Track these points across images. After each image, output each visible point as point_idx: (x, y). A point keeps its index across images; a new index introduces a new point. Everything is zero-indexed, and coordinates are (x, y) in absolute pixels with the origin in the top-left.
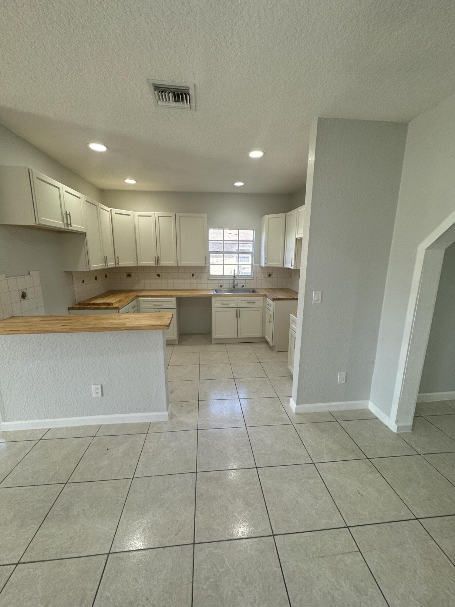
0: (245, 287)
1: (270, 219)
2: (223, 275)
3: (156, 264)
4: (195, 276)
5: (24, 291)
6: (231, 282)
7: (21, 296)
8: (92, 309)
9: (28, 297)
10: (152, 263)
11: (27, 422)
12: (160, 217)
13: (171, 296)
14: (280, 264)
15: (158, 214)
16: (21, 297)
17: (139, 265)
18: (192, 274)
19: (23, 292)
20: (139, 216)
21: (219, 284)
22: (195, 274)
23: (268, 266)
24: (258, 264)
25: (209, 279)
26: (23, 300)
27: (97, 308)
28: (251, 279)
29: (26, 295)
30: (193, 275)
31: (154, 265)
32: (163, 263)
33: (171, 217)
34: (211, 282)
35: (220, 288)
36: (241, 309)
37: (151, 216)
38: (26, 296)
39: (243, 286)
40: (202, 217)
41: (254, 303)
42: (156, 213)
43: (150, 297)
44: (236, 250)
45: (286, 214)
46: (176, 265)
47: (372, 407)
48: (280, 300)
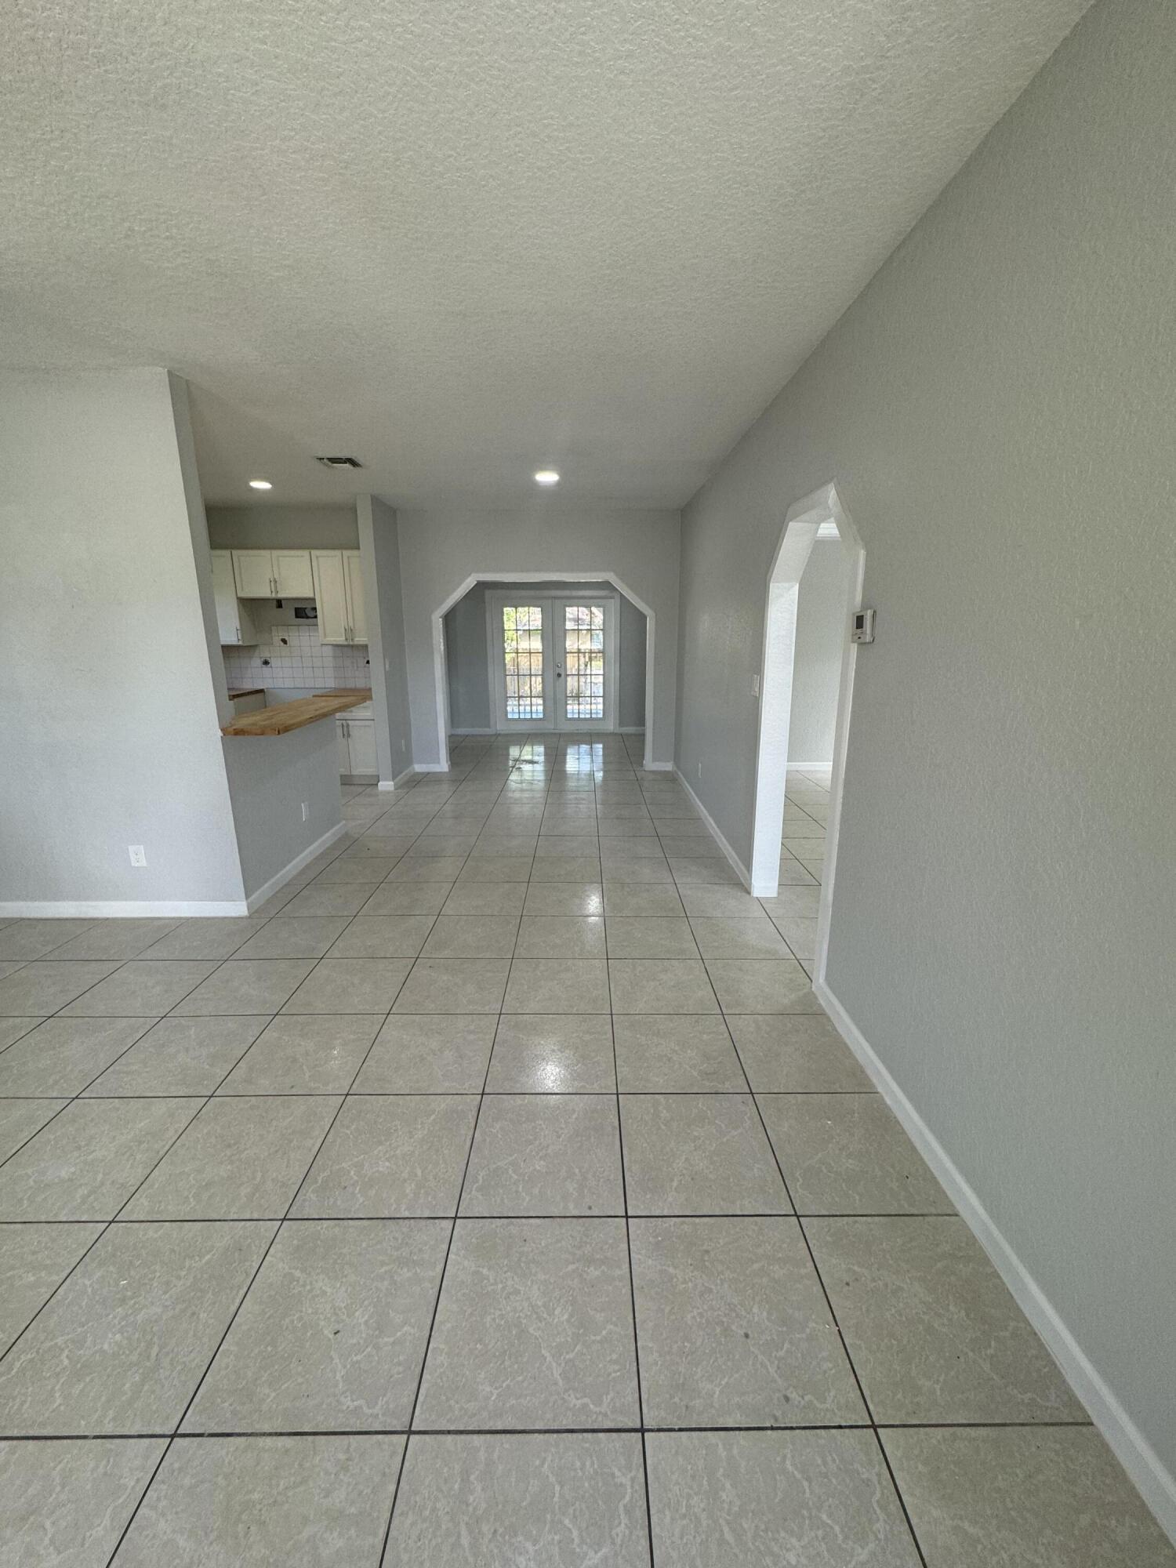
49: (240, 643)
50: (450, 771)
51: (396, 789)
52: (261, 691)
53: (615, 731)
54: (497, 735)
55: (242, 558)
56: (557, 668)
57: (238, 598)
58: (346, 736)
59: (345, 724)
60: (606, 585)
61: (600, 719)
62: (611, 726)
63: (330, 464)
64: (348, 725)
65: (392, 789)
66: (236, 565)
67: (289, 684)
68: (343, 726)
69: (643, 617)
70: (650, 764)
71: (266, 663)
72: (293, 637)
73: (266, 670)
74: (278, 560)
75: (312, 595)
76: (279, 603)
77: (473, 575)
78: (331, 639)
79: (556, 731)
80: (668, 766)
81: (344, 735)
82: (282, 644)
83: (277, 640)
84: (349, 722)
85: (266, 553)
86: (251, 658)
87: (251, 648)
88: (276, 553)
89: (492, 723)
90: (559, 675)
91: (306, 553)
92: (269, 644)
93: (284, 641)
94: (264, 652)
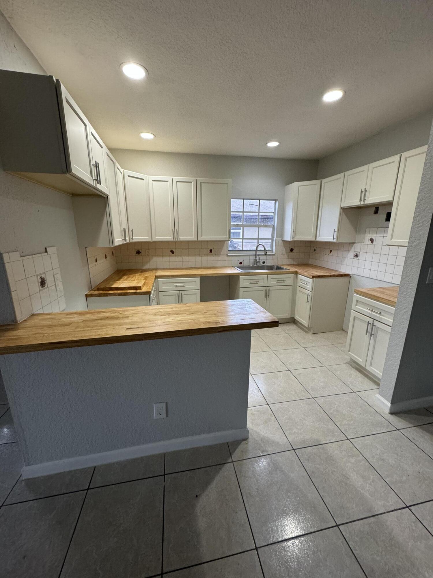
0: (265, 263)
1: (300, 187)
2: (243, 250)
3: (173, 239)
4: (213, 252)
5: (43, 276)
6: (252, 258)
7: (40, 283)
8: (117, 296)
9: (47, 285)
10: (169, 238)
11: (61, 461)
12: (178, 183)
13: (194, 276)
14: (311, 237)
15: (176, 178)
16: (40, 285)
17: (154, 240)
18: (209, 249)
19: (41, 278)
20: (153, 181)
21: (238, 261)
22: (213, 249)
24: (280, 238)
25: (228, 256)
26: (43, 289)
27: (123, 294)
28: (272, 255)
29: (46, 281)
30: (211, 251)
31: (170, 240)
32: (182, 238)
33: (191, 182)
34: (230, 258)
35: (240, 265)
36: (271, 288)
37: (168, 181)
38: (45, 283)
39: (264, 263)
40: (225, 184)
41: (284, 281)
42: (173, 177)
43: (171, 277)
45: (321, 181)
46: (197, 240)
48: (320, 277)
49: (335, 240)
52: (349, 275)
55: (350, 177)
57: (342, 207)
66: (345, 181)
71: (356, 256)
72: (379, 238)
73: (356, 260)
74: (372, 171)
75: (391, 200)
76: (377, 209)
82: (370, 242)
83: (367, 240)
85: (365, 167)
86: (349, 251)
87: (351, 244)
88: (372, 166)
91: (396, 158)
92: (362, 242)
93: (372, 241)
94: (357, 248)
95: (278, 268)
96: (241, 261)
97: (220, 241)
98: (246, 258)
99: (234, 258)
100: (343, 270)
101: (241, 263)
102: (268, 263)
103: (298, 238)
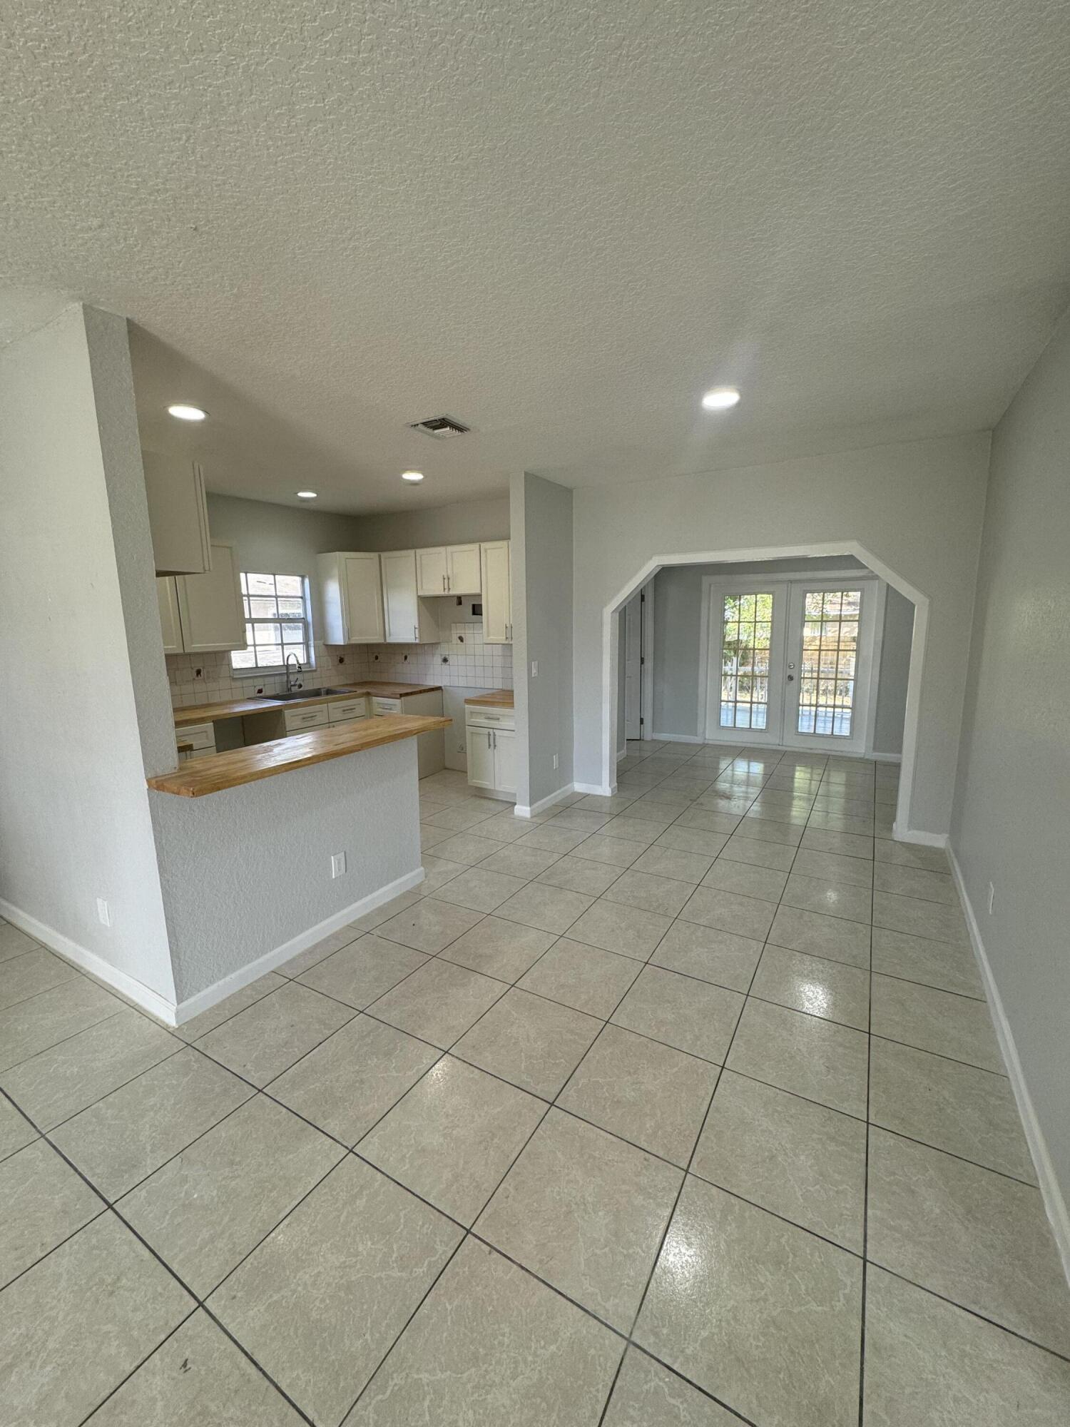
0: (304, 686)
1: (347, 560)
2: (257, 667)
4: (203, 674)
6: (285, 678)
14: (378, 637)
18: (195, 669)
21: (255, 686)
22: (202, 669)
23: (353, 642)
24: (322, 641)
25: (232, 679)
28: (312, 670)
30: (199, 672)
34: (238, 684)
35: (260, 694)
39: (301, 686)
40: (228, 547)
41: (354, 711)
44: (274, 614)
45: (380, 556)
46: (182, 651)
47: (579, 787)
48: (407, 695)
49: (417, 641)
50: (613, 796)
51: (532, 817)
52: (439, 688)
53: (867, 757)
54: (704, 746)
55: (423, 557)
56: (788, 670)
57: (419, 597)
58: (492, 747)
59: (492, 733)
60: (849, 561)
61: (845, 737)
62: (861, 748)
63: (430, 431)
64: (494, 735)
65: (528, 815)
66: (418, 562)
67: (462, 682)
68: (489, 735)
69: (910, 607)
70: (903, 831)
71: (445, 660)
72: (468, 634)
73: (445, 666)
74: (452, 556)
75: (477, 591)
76: (459, 600)
77: (653, 558)
78: (493, 638)
79: (780, 748)
80: (939, 841)
81: (490, 745)
82: (459, 641)
83: (455, 637)
84: (497, 732)
85: (442, 549)
86: (433, 655)
87: (434, 645)
88: (450, 548)
89: (700, 728)
90: (791, 678)
91: (475, 547)
92: (449, 641)
93: (461, 639)
94: (444, 650)
95: (329, 692)
96: (260, 688)
97: (215, 653)
98: (267, 680)
99: (246, 683)
100: (432, 682)
101: (260, 691)
102: (308, 686)
103: (357, 640)
